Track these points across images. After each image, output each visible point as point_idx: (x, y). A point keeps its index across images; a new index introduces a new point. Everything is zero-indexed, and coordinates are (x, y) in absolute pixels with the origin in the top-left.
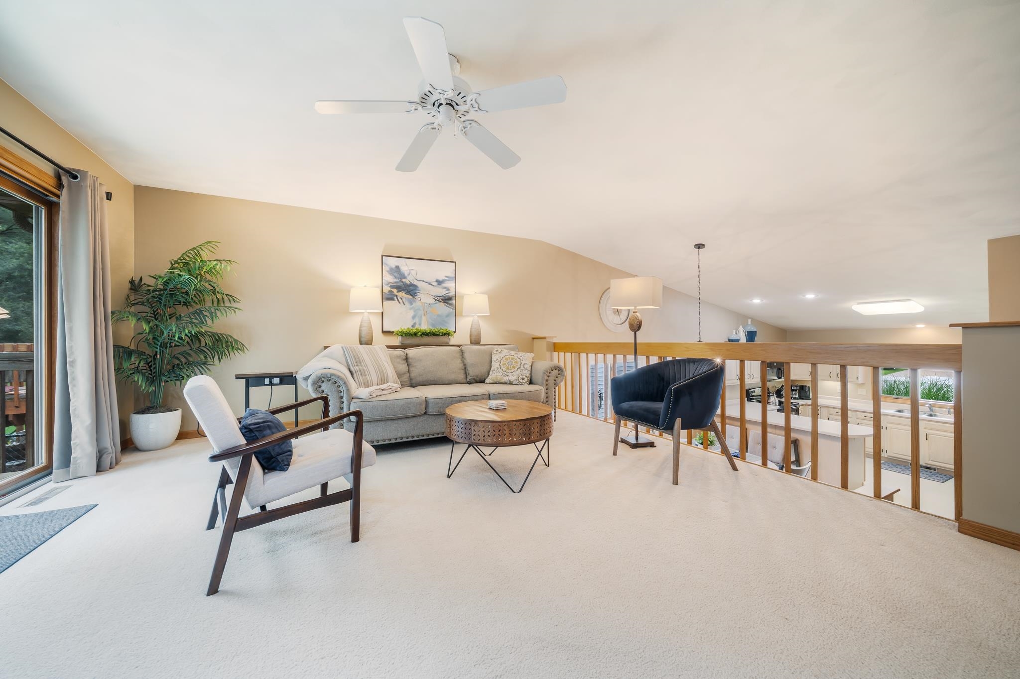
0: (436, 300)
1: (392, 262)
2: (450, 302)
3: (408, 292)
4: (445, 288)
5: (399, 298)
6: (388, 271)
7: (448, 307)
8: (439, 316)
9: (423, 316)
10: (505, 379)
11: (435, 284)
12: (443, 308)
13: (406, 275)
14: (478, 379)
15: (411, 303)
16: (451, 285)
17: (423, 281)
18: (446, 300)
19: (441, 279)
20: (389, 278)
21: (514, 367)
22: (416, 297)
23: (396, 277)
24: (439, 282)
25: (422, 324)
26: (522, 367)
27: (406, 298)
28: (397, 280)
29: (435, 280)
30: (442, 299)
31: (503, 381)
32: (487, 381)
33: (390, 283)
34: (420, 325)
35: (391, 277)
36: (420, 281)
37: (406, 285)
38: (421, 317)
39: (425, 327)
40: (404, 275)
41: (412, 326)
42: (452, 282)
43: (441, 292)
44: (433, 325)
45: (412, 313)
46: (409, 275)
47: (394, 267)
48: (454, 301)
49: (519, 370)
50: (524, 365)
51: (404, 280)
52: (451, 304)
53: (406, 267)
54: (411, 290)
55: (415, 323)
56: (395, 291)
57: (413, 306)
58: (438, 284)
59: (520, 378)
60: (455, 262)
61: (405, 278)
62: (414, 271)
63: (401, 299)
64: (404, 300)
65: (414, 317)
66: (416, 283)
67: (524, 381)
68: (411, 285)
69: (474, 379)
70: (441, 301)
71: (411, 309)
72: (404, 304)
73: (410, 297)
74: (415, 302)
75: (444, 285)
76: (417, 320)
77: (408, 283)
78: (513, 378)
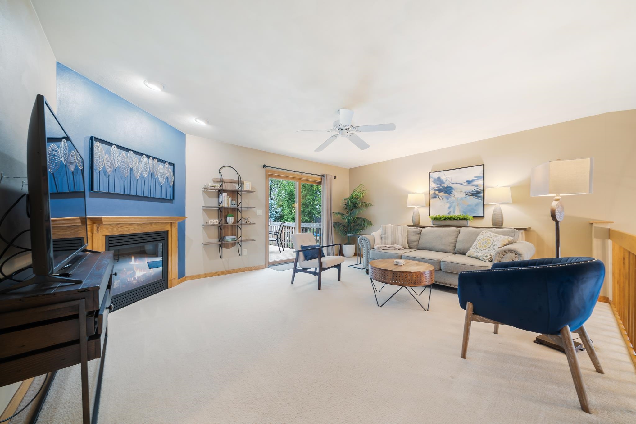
0: (466, 195)
1: (435, 175)
2: (479, 195)
3: (446, 192)
4: (475, 185)
5: (439, 196)
6: (433, 181)
7: (477, 199)
8: (468, 206)
9: (456, 207)
11: (466, 184)
12: (473, 200)
13: (444, 181)
14: (461, 252)
15: (448, 199)
16: (480, 182)
17: (456, 183)
18: (476, 194)
19: (470, 180)
20: (434, 185)
21: (485, 247)
22: (451, 195)
23: (438, 184)
24: (469, 182)
25: (456, 212)
26: (491, 247)
27: (444, 196)
28: (439, 186)
29: (466, 181)
30: (471, 194)
31: (473, 256)
32: (467, 254)
33: (434, 188)
34: (454, 212)
35: (435, 184)
36: (453, 183)
37: (444, 188)
38: (454, 207)
39: (457, 213)
41: (449, 213)
42: (481, 180)
43: (471, 188)
45: (448, 205)
46: (446, 181)
47: (436, 178)
48: (482, 194)
49: (488, 249)
50: (494, 246)
51: (443, 185)
52: (479, 197)
53: (444, 176)
54: (448, 190)
55: (450, 212)
56: (437, 192)
57: (448, 201)
58: (468, 184)
59: (484, 256)
60: (483, 165)
61: (444, 183)
62: (449, 178)
63: (441, 197)
65: (449, 208)
66: (451, 185)
67: (486, 258)
68: (448, 187)
69: (458, 251)
70: (470, 195)
71: (447, 202)
72: (443, 200)
73: (447, 195)
74: (450, 197)
75: (473, 183)
76: (452, 209)
77: (446, 186)
78: (479, 255)
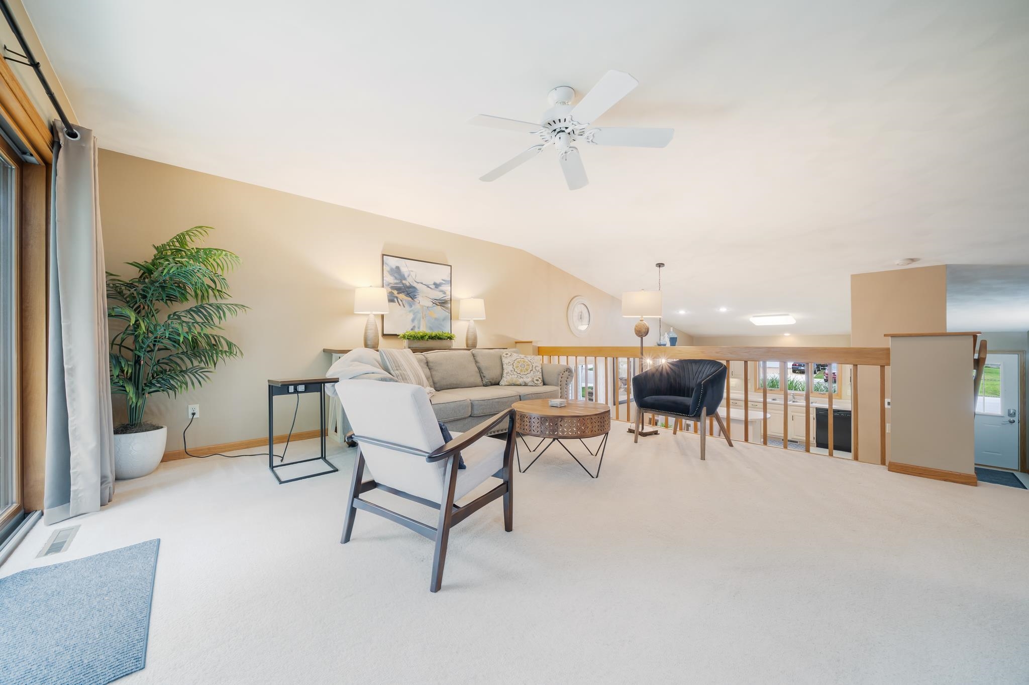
0: (434, 303)
1: (392, 262)
2: (446, 305)
3: (408, 295)
4: (442, 291)
5: (399, 300)
6: (388, 272)
7: (445, 311)
8: (436, 319)
9: (422, 319)
10: (521, 381)
11: (433, 287)
12: (439, 312)
13: (406, 276)
14: (493, 382)
15: (411, 306)
16: (446, 288)
17: (422, 283)
18: (443, 303)
19: (438, 282)
20: (389, 279)
21: (527, 370)
22: (415, 300)
23: (396, 278)
24: (437, 285)
25: (421, 328)
27: (406, 300)
28: (397, 281)
29: (432, 283)
30: (439, 303)
31: (518, 383)
32: (501, 383)
33: (391, 283)
34: (419, 328)
35: (391, 277)
36: (418, 283)
37: (405, 287)
38: (420, 320)
40: (404, 276)
41: (412, 329)
42: (448, 285)
43: (439, 295)
44: (431, 328)
45: (411, 316)
46: (409, 276)
47: (394, 267)
48: (449, 305)
49: (532, 372)
50: (535, 367)
51: (404, 282)
52: (447, 308)
53: (406, 267)
54: (410, 292)
55: (414, 327)
56: (395, 292)
57: (411, 309)
58: (436, 287)
59: (534, 380)
60: (451, 266)
61: (405, 279)
62: (414, 273)
63: (401, 301)
64: (404, 302)
65: (413, 320)
66: (415, 285)
67: (538, 383)
68: (411, 287)
69: (490, 382)
70: (438, 304)
71: (410, 311)
72: (404, 307)
73: (410, 299)
74: (414, 304)
75: (441, 288)
76: (416, 323)
77: (408, 284)
78: (528, 380)
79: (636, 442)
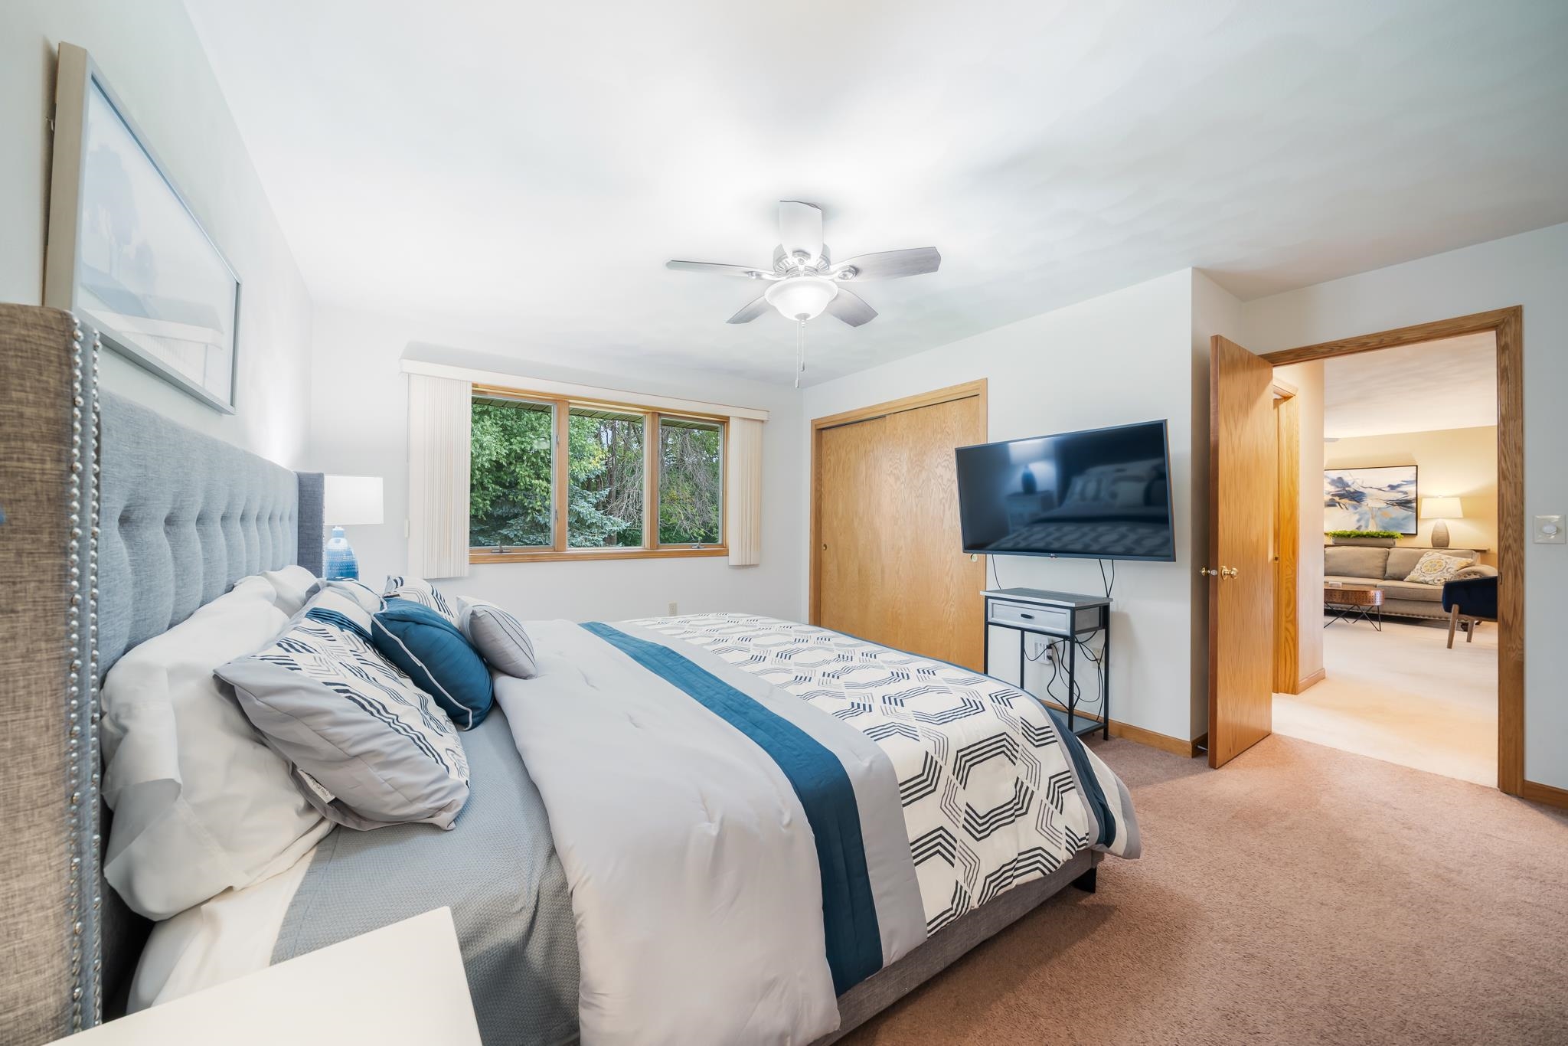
0: (1388, 504)
1: (1335, 475)
2: (1409, 505)
3: (1353, 499)
4: (1402, 492)
5: (1341, 504)
6: (1329, 483)
7: (1406, 510)
8: (1392, 519)
9: (1371, 520)
10: (1422, 579)
11: (1388, 489)
12: (1397, 511)
13: (1350, 484)
14: (1396, 577)
15: (1356, 508)
16: (1411, 488)
17: (1371, 488)
18: (1404, 504)
19: (1395, 484)
20: (1333, 489)
22: (1362, 503)
23: (1338, 487)
24: (1392, 487)
25: (1370, 526)
26: (1445, 571)
27: (1349, 504)
28: (1339, 489)
29: (1387, 486)
30: (1396, 503)
31: (1418, 580)
32: (1403, 579)
33: (1331, 492)
34: (1367, 527)
35: (1333, 487)
36: (1366, 488)
37: (1349, 493)
38: (1368, 521)
39: (1372, 528)
40: (1347, 484)
42: (1412, 485)
43: (1397, 496)
44: (1384, 527)
45: (1357, 517)
46: (1353, 483)
47: (1335, 478)
48: (1414, 505)
51: (1347, 489)
52: (1410, 508)
53: (1348, 477)
54: (1356, 497)
55: (1360, 526)
56: (1337, 499)
57: (1357, 511)
58: (1392, 489)
60: (1417, 466)
61: (1349, 486)
62: (1356, 480)
63: (1344, 505)
64: (1347, 506)
65: (1359, 521)
66: (1361, 490)
68: (1356, 492)
69: (1390, 577)
71: (1356, 513)
72: (1347, 510)
73: (1355, 503)
74: (1360, 507)
75: (1400, 489)
76: (1362, 523)
77: (1352, 490)
78: (1427, 579)
79: (1469, 640)
